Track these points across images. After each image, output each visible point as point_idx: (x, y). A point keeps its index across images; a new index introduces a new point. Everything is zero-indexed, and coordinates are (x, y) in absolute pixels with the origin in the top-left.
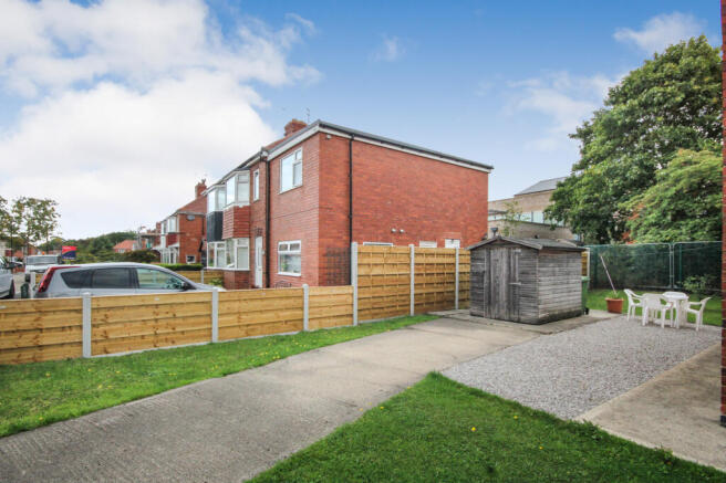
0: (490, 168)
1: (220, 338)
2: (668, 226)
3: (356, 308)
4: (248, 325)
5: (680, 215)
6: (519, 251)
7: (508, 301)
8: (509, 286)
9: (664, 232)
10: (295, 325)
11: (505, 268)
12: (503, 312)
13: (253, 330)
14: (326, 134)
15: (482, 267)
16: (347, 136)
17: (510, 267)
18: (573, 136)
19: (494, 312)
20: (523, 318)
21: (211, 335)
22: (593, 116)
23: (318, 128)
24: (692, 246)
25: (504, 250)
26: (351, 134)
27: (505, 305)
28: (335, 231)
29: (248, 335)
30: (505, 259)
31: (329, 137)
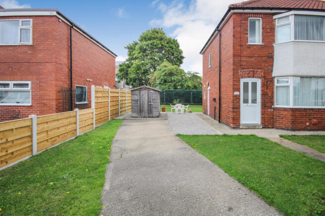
0: (116, 56)
1: (38, 151)
2: (162, 85)
3: (94, 119)
4: (51, 138)
5: (165, 81)
6: (152, 91)
7: (148, 110)
8: (148, 104)
9: (162, 86)
10: (73, 133)
11: (146, 97)
12: (146, 114)
13: (55, 141)
14: (59, 19)
15: (136, 97)
16: (70, 24)
17: (148, 97)
18: (126, 48)
19: (143, 115)
20: (154, 116)
21: (32, 150)
22: (133, 43)
23: (55, 13)
24: (169, 91)
25: (146, 91)
26: (72, 24)
27: (147, 111)
28: (63, 78)
29: (53, 145)
30: (147, 94)
31: (60, 21)
